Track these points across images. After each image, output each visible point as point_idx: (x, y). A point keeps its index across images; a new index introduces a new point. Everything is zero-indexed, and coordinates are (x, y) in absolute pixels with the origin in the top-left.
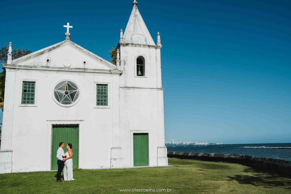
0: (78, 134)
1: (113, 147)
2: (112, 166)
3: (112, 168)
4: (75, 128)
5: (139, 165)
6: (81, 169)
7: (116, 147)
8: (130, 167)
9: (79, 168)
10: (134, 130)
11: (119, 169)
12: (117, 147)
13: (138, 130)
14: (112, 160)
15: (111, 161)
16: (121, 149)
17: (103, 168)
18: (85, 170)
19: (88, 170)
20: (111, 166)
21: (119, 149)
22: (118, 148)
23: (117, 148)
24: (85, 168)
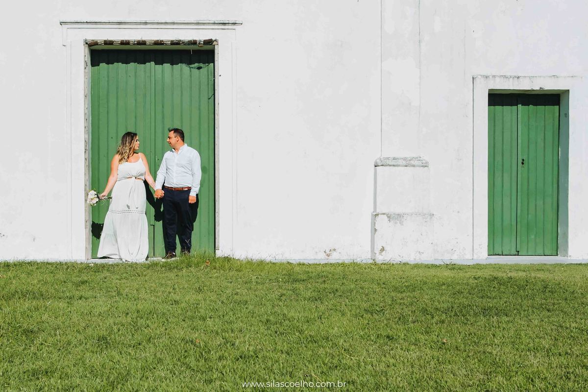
0: (211, 94)
1: (388, 158)
2: (383, 249)
3: (380, 259)
4: (199, 68)
5: (514, 252)
6: (227, 259)
7: (403, 156)
8: (468, 256)
9: (219, 254)
10: (494, 76)
11: (417, 266)
12: (405, 159)
13: (513, 74)
14: (382, 221)
15: (374, 224)
16: (425, 166)
17: (335, 258)
18: (250, 263)
19: (261, 264)
20: (377, 251)
21: (414, 166)
22: (408, 163)
23: (404, 163)
24: (250, 256)
